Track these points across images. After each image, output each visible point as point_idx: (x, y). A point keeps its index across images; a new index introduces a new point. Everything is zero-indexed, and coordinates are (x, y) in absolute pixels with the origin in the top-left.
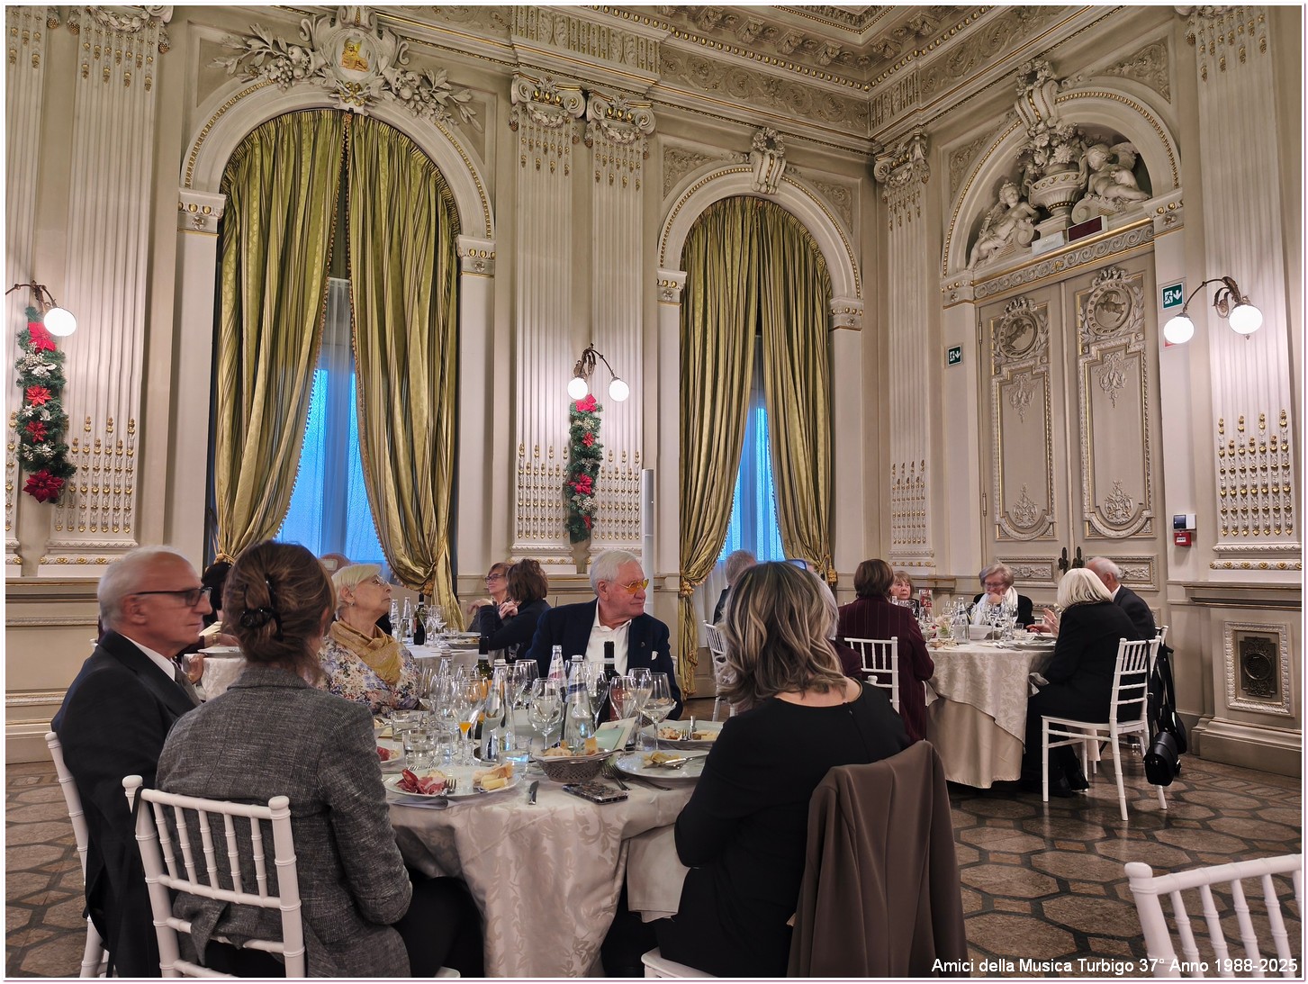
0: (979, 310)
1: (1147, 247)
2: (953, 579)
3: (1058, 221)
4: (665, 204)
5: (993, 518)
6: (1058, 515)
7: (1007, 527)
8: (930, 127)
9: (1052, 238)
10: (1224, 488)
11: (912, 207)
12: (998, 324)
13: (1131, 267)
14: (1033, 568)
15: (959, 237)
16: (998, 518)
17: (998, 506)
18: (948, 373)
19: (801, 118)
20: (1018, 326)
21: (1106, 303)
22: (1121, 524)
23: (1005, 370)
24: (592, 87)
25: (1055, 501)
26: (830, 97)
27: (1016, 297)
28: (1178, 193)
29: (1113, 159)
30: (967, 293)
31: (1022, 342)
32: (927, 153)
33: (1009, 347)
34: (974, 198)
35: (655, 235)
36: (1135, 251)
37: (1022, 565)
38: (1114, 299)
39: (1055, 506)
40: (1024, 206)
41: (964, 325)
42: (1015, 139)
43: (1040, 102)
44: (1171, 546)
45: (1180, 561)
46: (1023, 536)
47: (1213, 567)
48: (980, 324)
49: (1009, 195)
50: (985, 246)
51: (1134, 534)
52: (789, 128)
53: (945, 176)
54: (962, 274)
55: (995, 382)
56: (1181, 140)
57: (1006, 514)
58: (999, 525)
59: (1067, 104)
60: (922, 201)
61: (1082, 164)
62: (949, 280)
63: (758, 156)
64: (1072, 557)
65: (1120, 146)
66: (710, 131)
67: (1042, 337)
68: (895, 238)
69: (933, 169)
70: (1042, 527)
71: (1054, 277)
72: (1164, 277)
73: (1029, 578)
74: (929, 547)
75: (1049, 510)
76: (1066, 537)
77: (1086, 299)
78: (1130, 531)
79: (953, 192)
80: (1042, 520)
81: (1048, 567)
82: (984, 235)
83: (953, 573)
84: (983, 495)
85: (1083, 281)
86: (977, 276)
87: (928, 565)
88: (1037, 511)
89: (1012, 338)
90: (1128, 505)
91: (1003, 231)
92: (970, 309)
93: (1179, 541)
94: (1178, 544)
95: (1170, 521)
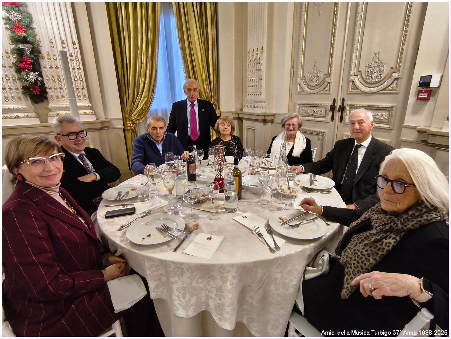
2: (274, 115)
5: (296, 80)
6: (333, 79)
7: (303, 86)
14: (315, 110)
16: (299, 80)
17: (300, 72)
22: (374, 83)
25: (333, 68)
37: (310, 108)
39: (333, 72)
45: (416, 111)
46: (311, 91)
51: (382, 90)
57: (304, 78)
58: (299, 84)
64: (338, 104)
70: (323, 86)
73: (312, 116)
74: (263, 97)
75: (328, 75)
76: (336, 92)
78: (380, 88)
80: (324, 81)
81: (323, 110)
83: (274, 112)
84: (293, 67)
87: (262, 107)
88: (321, 75)
90: (382, 69)
93: (420, 97)
94: (418, 99)
95: (416, 80)
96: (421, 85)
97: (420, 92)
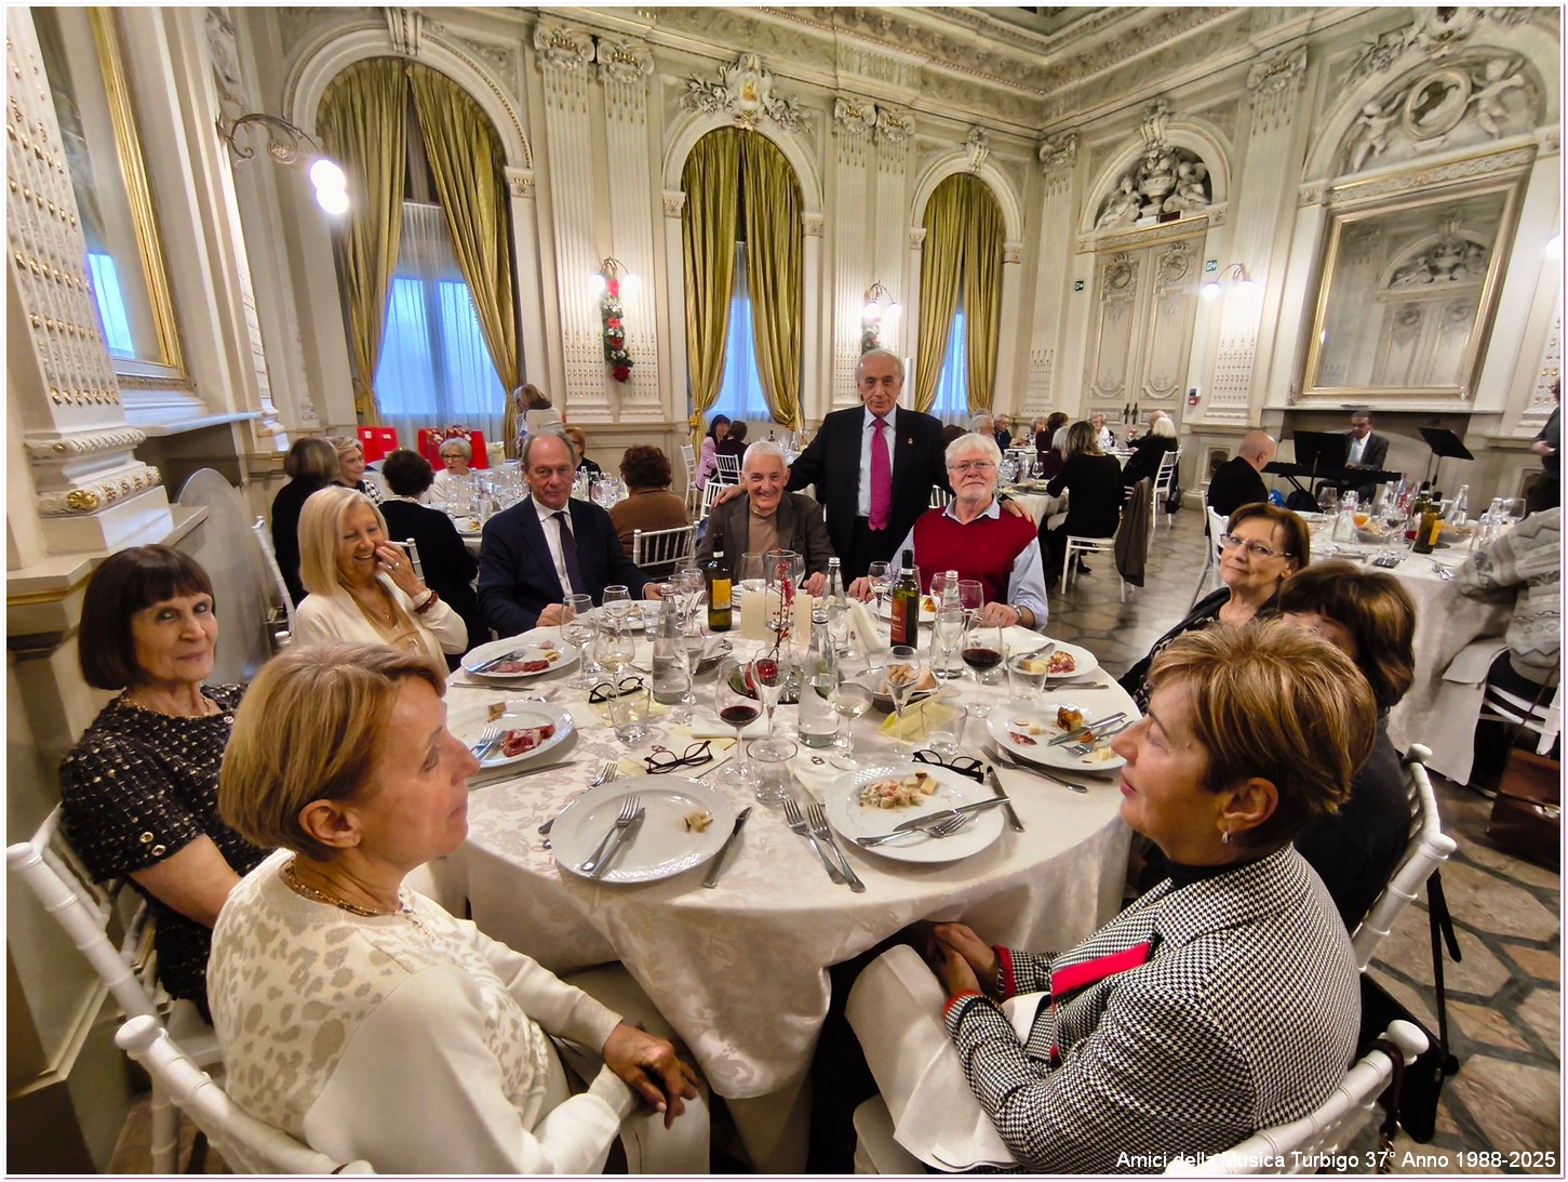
0: (1097, 258)
1: (1202, 233)
3: (1154, 208)
4: (916, 183)
5: (1089, 385)
6: (1127, 385)
7: (1097, 391)
8: (1083, 128)
9: (1149, 221)
10: (1218, 375)
11: (1063, 184)
12: (1107, 269)
13: (1192, 243)
15: (1091, 209)
16: (1092, 385)
17: (1094, 378)
18: (1074, 295)
19: (999, 117)
20: (1120, 270)
21: (1174, 264)
22: (1161, 392)
23: (1108, 297)
24: (881, 104)
25: (1127, 377)
26: (1019, 100)
27: (1121, 253)
28: (1226, 204)
29: (1193, 172)
30: (1091, 246)
31: (1121, 281)
32: (1077, 146)
33: (1113, 283)
34: (1104, 183)
35: (911, 203)
36: (1196, 234)
38: (1179, 261)
39: (1127, 380)
40: (1135, 194)
41: (1086, 267)
42: (1135, 149)
43: (1157, 128)
44: (1186, 404)
45: (1189, 412)
46: (1105, 396)
47: (1205, 416)
48: (1097, 266)
49: (1127, 185)
50: (1107, 218)
51: (1167, 397)
52: (991, 124)
53: (1087, 165)
54: (1090, 234)
55: (1102, 305)
56: (1233, 170)
57: (1097, 383)
58: (1092, 389)
59: (1173, 131)
60: (1070, 180)
61: (1174, 172)
62: (1082, 238)
63: (972, 146)
64: (1132, 408)
65: (1199, 164)
66: (944, 130)
67: (1133, 280)
68: (1049, 202)
69: (1080, 159)
70: (1117, 391)
71: (1146, 241)
72: (1209, 255)
75: (1123, 382)
76: (1130, 398)
77: (1163, 259)
78: (1166, 395)
79: (1092, 176)
80: (1118, 388)
81: (1117, 413)
82: (1108, 211)
84: (1085, 371)
85: (1163, 249)
86: (1101, 235)
88: (1116, 382)
89: (1115, 278)
91: (1120, 209)
92: (1092, 256)
94: (1190, 404)
95: (1188, 392)
96: (1191, 395)
97: (1190, 399)
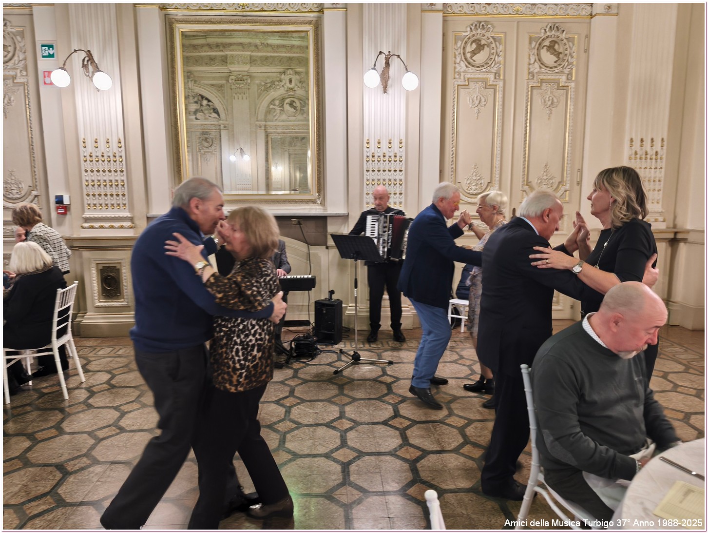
10: (87, 181)
44: (54, 214)
45: (60, 224)
47: (83, 228)
72: (41, 36)
90: (20, 186)
93: (59, 212)
94: (59, 213)
95: (53, 200)
96: (57, 202)
97: (58, 208)
